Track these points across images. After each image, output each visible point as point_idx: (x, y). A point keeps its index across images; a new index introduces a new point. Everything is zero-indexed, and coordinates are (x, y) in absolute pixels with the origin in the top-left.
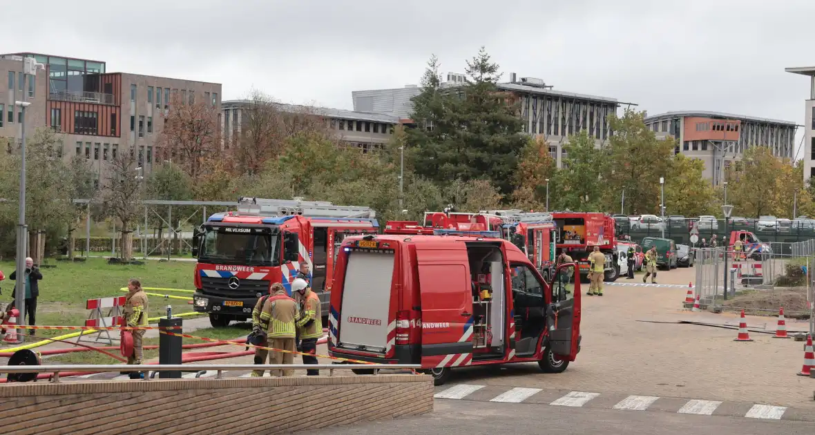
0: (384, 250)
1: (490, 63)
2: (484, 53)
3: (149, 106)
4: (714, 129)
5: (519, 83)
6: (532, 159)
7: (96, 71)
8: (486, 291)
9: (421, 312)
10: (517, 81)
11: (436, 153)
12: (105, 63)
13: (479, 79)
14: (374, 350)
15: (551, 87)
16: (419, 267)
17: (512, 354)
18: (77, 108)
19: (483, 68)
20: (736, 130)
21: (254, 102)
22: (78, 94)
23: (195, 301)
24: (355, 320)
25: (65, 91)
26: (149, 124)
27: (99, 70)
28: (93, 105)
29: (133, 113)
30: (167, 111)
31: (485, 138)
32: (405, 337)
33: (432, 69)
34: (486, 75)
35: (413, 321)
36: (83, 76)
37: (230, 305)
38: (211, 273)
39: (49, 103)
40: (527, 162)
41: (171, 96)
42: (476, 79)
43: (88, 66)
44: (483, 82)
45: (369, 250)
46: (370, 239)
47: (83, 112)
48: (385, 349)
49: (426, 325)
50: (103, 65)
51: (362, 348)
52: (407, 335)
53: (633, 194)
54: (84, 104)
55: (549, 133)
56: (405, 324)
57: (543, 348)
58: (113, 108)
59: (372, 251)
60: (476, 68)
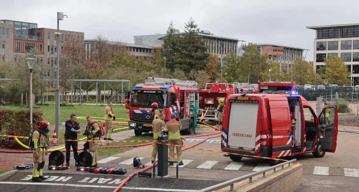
0: (252, 101)
1: (194, 24)
2: (192, 20)
3: (55, 41)
4: (274, 51)
5: (200, 33)
6: (212, 62)
7: (33, 27)
8: (294, 120)
9: (272, 131)
10: (200, 32)
11: (173, 60)
12: (37, 24)
13: (190, 30)
14: (248, 149)
15: (213, 34)
16: (270, 109)
17: (305, 149)
18: (26, 42)
19: (192, 26)
20: (282, 51)
21: (98, 41)
22: (26, 37)
23: (129, 124)
24: (236, 135)
25: (21, 36)
26: (55, 49)
27: (35, 27)
28: (33, 41)
29: (49, 45)
30: (62, 44)
31: (193, 54)
32: (264, 143)
33: (171, 26)
34: (193, 29)
35: (268, 135)
36: (28, 29)
37: (147, 126)
38: (137, 111)
39: (15, 40)
40: (210, 64)
41: (64, 37)
42: (189, 30)
43: (30, 25)
44: (192, 32)
45: (244, 101)
46: (244, 96)
47: (29, 44)
48: (255, 149)
49: (274, 137)
50: (36, 25)
51: (241, 148)
52: (266, 142)
53: (252, 76)
54: (29, 41)
55: (218, 52)
56: (265, 137)
57: (316, 146)
58: (41, 43)
59: (245, 101)
60: (189, 26)
